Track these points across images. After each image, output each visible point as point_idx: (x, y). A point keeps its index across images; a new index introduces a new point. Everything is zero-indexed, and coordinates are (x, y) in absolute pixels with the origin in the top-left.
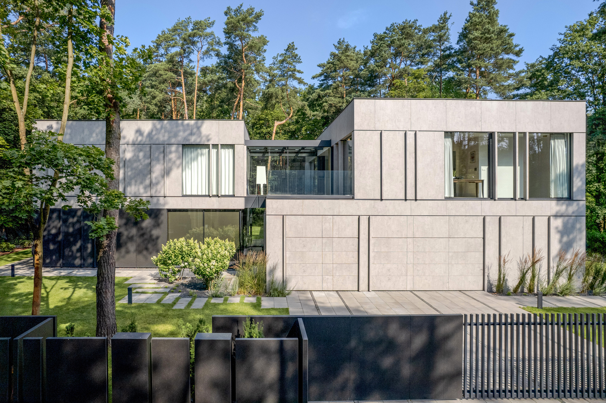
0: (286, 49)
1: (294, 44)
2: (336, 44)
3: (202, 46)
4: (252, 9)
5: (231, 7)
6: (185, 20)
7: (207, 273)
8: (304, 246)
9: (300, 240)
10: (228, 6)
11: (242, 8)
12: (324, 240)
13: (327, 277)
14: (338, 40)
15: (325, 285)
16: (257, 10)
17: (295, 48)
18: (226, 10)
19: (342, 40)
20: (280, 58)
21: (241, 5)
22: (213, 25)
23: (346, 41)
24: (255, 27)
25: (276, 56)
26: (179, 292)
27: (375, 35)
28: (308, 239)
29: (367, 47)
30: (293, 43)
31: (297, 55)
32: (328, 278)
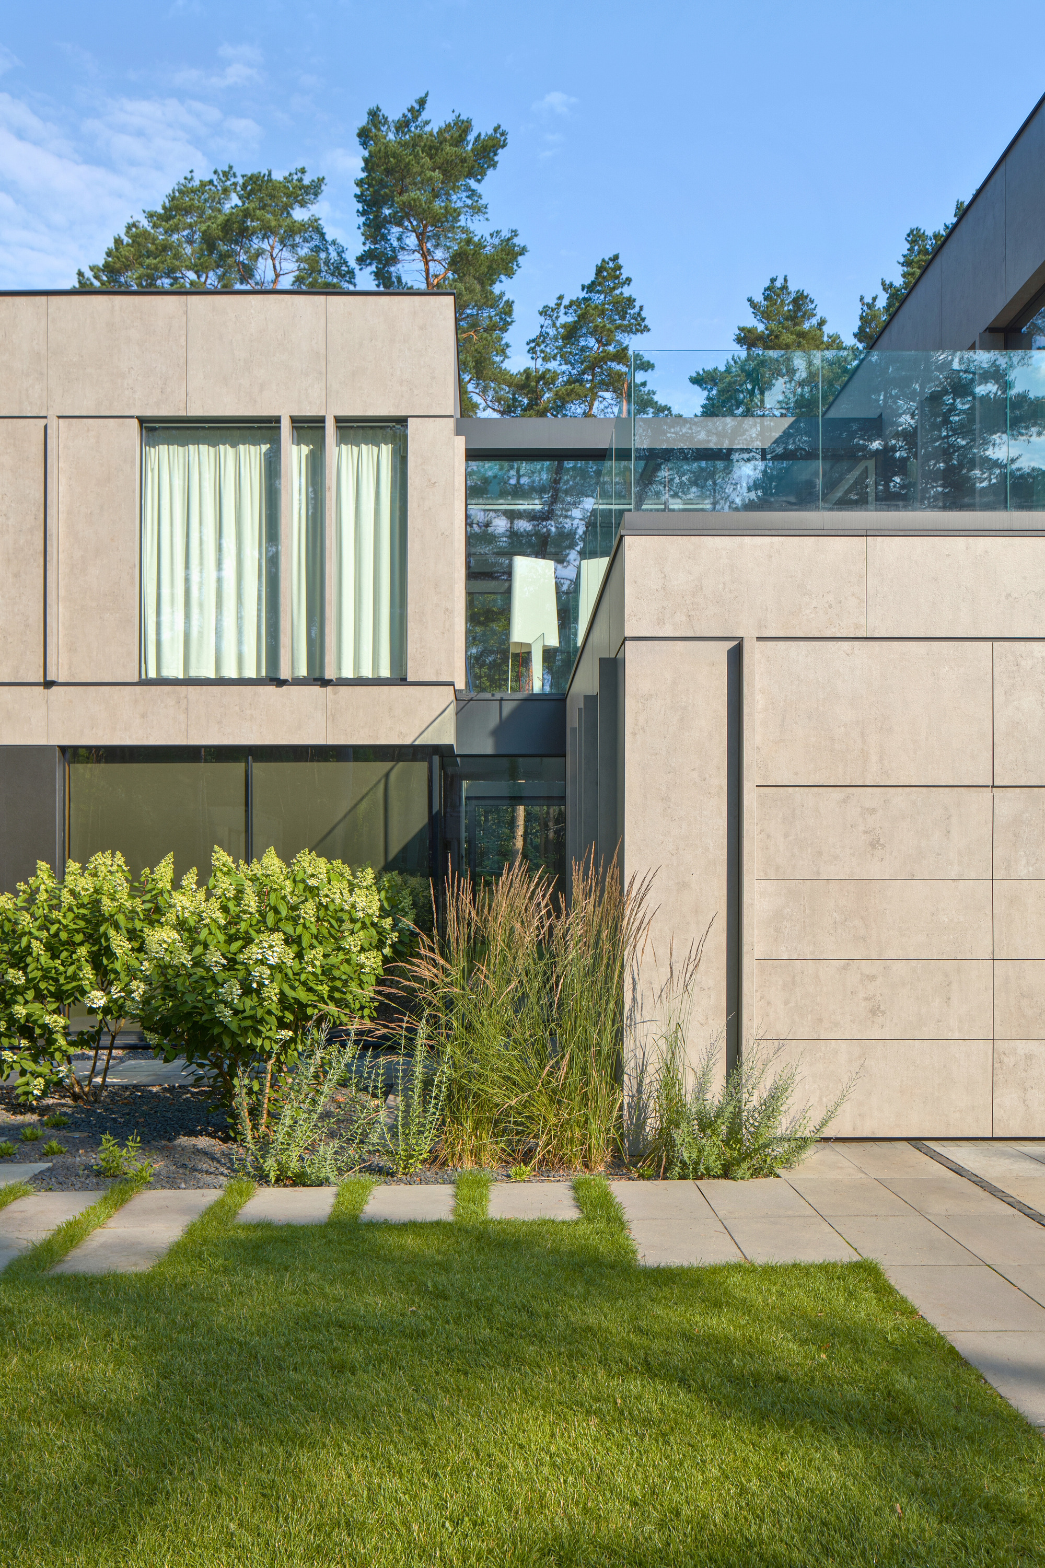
0: (587, 282)
1: (621, 261)
2: (759, 298)
3: (277, 276)
4: (462, 128)
5: (385, 111)
6: (215, 178)
7: (226, 1014)
8: (874, 844)
9: (845, 801)
10: (373, 106)
11: (424, 116)
12: (1008, 804)
13: (1022, 1047)
14: (767, 283)
15: (1008, 1099)
16: (482, 128)
17: (624, 277)
18: (362, 120)
19: (778, 284)
20: (566, 319)
21: (422, 102)
22: (316, 195)
23: (793, 287)
24: (473, 193)
25: (552, 304)
26: (44, 1156)
27: (915, 237)
28: (899, 798)
29: (874, 299)
30: (616, 258)
31: (630, 301)
32: (1029, 1057)
